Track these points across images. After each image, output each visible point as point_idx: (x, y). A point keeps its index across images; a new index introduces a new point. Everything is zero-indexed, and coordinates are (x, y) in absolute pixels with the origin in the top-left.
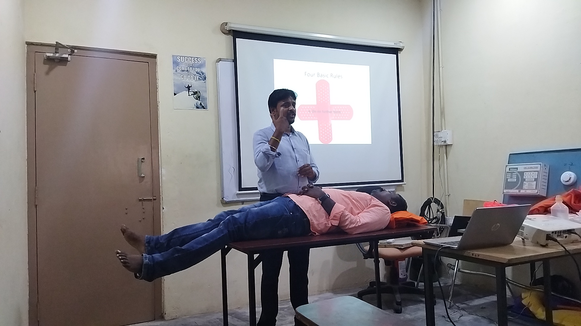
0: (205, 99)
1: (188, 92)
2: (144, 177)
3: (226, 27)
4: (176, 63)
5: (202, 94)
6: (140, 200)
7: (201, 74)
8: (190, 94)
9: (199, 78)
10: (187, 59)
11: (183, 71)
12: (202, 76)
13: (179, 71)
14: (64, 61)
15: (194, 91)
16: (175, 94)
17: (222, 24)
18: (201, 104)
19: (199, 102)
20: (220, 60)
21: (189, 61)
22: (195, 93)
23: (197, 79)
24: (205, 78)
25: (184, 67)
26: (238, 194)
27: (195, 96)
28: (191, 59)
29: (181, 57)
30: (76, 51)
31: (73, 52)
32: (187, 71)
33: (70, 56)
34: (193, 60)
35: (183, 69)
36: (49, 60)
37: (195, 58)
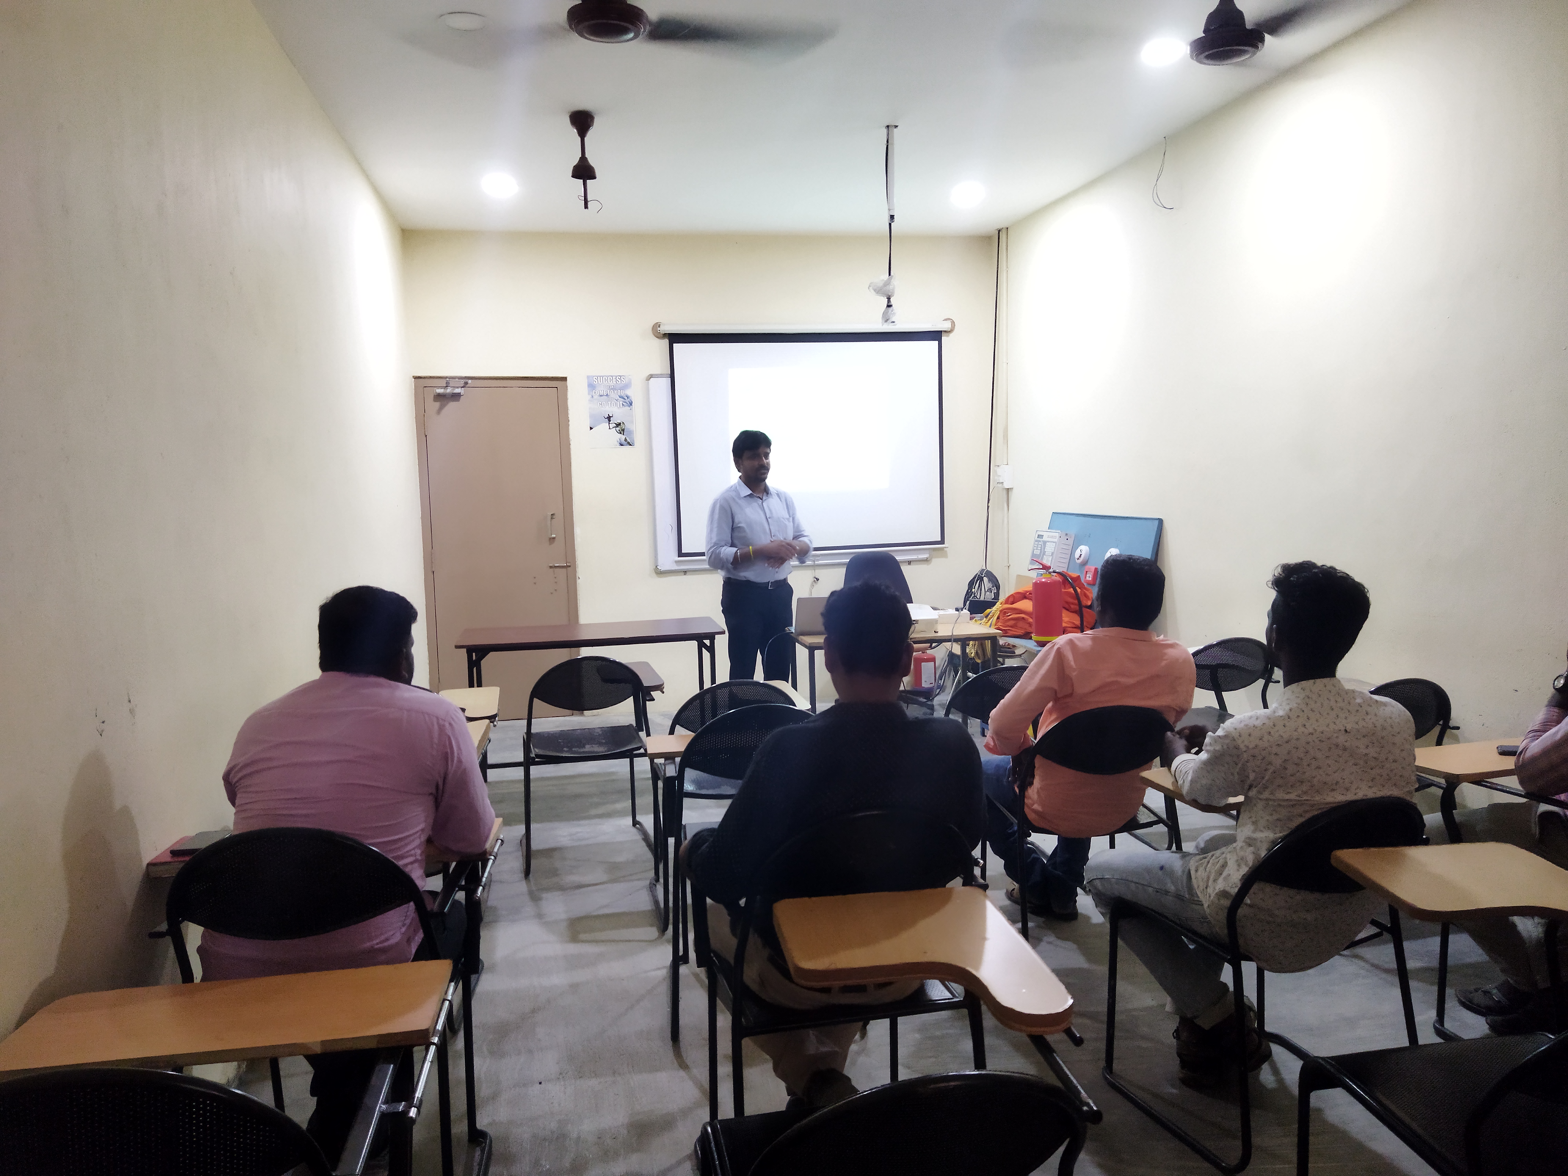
0: (631, 433)
1: (608, 424)
2: (554, 538)
3: (659, 329)
4: (591, 386)
5: (628, 426)
6: (551, 567)
7: (626, 398)
8: (612, 426)
9: (624, 403)
10: (606, 379)
11: (601, 396)
12: (627, 401)
13: (596, 397)
14: (456, 397)
15: (616, 422)
16: (591, 428)
17: (653, 326)
18: (626, 440)
19: (623, 437)
20: (651, 376)
21: (609, 381)
22: (618, 425)
23: (620, 406)
24: (631, 404)
25: (602, 391)
26: (677, 562)
27: (618, 429)
28: (611, 379)
29: (599, 377)
30: (470, 381)
31: (466, 383)
32: (607, 395)
33: (463, 389)
34: (614, 380)
35: (601, 393)
36: (439, 397)
37: (617, 377)
